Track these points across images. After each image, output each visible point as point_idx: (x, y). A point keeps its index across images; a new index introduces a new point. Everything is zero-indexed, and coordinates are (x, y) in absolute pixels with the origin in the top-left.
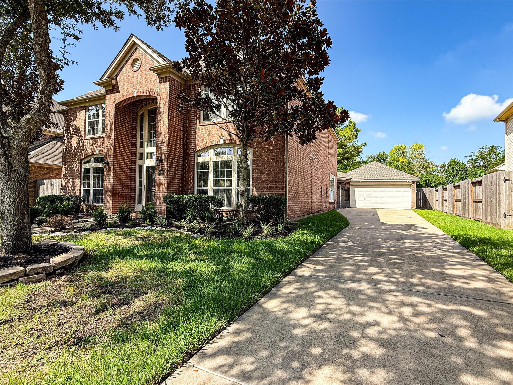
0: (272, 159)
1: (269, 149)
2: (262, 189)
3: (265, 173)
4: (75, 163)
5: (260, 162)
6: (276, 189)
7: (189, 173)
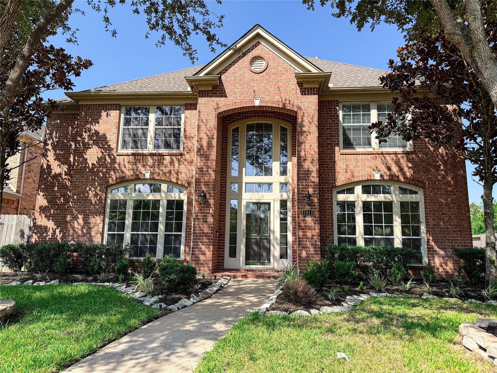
0: (452, 203)
1: (447, 191)
2: (442, 240)
3: (444, 220)
4: (93, 189)
5: (436, 206)
6: (461, 240)
7: (326, 215)
